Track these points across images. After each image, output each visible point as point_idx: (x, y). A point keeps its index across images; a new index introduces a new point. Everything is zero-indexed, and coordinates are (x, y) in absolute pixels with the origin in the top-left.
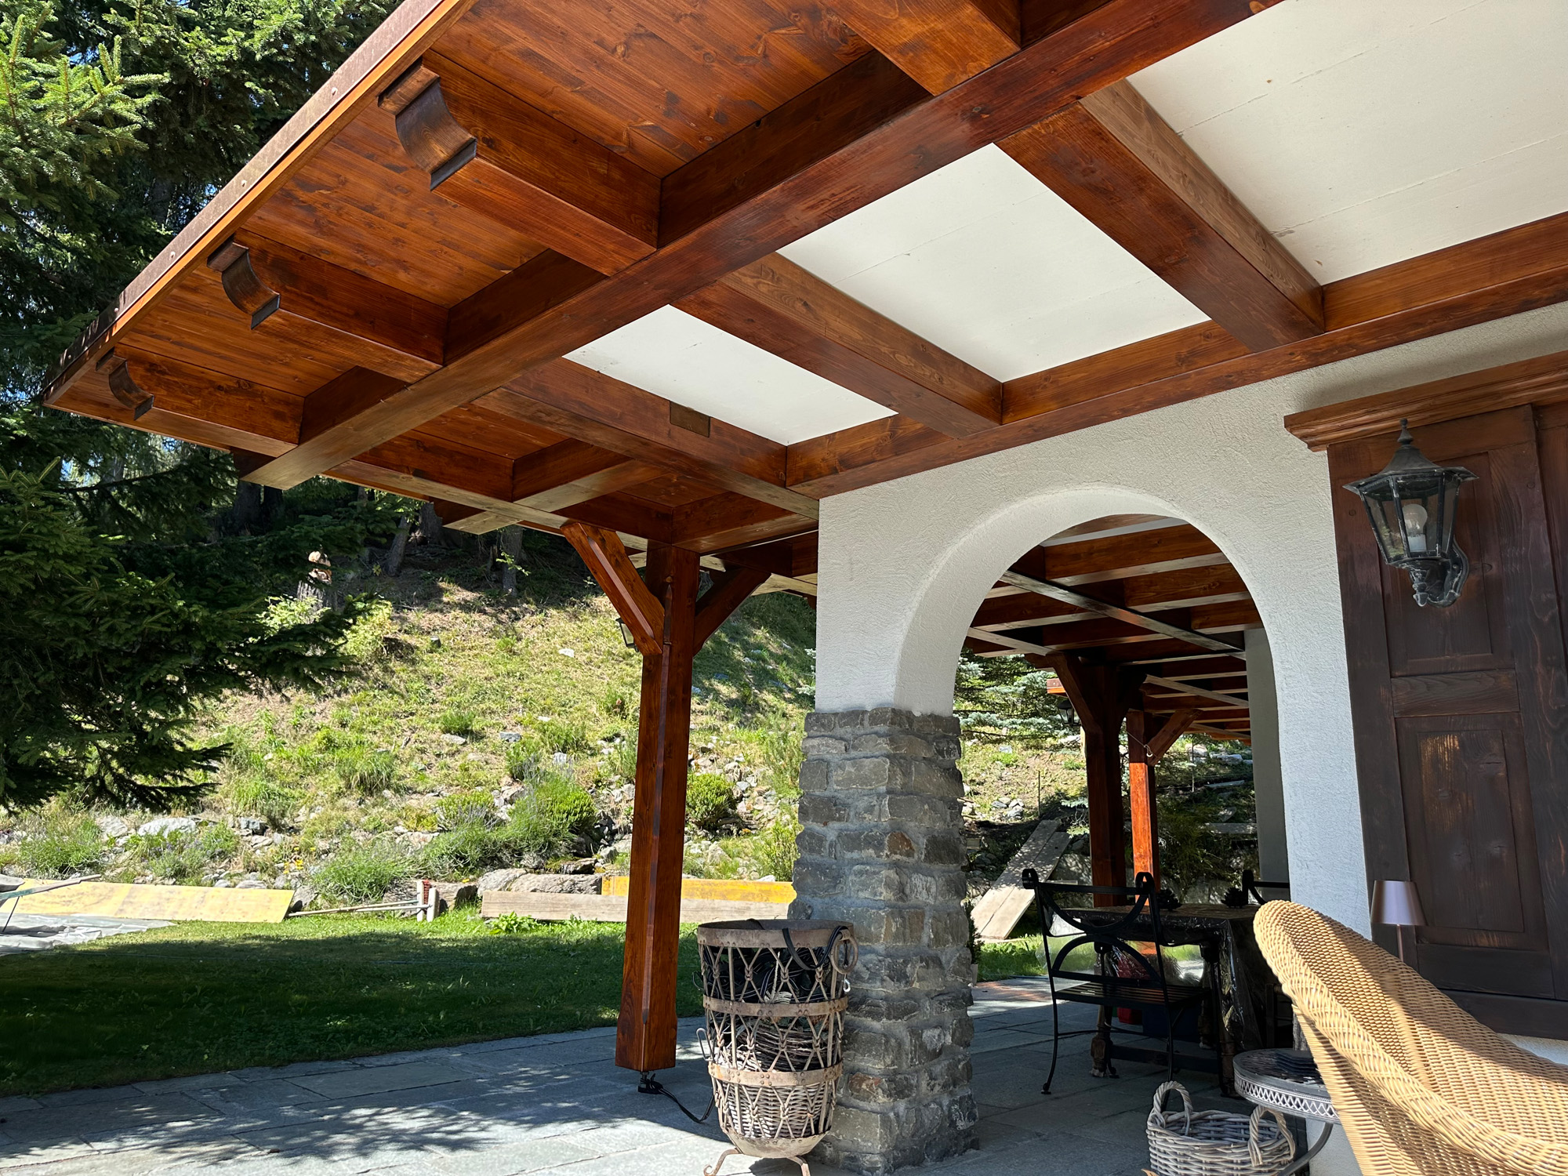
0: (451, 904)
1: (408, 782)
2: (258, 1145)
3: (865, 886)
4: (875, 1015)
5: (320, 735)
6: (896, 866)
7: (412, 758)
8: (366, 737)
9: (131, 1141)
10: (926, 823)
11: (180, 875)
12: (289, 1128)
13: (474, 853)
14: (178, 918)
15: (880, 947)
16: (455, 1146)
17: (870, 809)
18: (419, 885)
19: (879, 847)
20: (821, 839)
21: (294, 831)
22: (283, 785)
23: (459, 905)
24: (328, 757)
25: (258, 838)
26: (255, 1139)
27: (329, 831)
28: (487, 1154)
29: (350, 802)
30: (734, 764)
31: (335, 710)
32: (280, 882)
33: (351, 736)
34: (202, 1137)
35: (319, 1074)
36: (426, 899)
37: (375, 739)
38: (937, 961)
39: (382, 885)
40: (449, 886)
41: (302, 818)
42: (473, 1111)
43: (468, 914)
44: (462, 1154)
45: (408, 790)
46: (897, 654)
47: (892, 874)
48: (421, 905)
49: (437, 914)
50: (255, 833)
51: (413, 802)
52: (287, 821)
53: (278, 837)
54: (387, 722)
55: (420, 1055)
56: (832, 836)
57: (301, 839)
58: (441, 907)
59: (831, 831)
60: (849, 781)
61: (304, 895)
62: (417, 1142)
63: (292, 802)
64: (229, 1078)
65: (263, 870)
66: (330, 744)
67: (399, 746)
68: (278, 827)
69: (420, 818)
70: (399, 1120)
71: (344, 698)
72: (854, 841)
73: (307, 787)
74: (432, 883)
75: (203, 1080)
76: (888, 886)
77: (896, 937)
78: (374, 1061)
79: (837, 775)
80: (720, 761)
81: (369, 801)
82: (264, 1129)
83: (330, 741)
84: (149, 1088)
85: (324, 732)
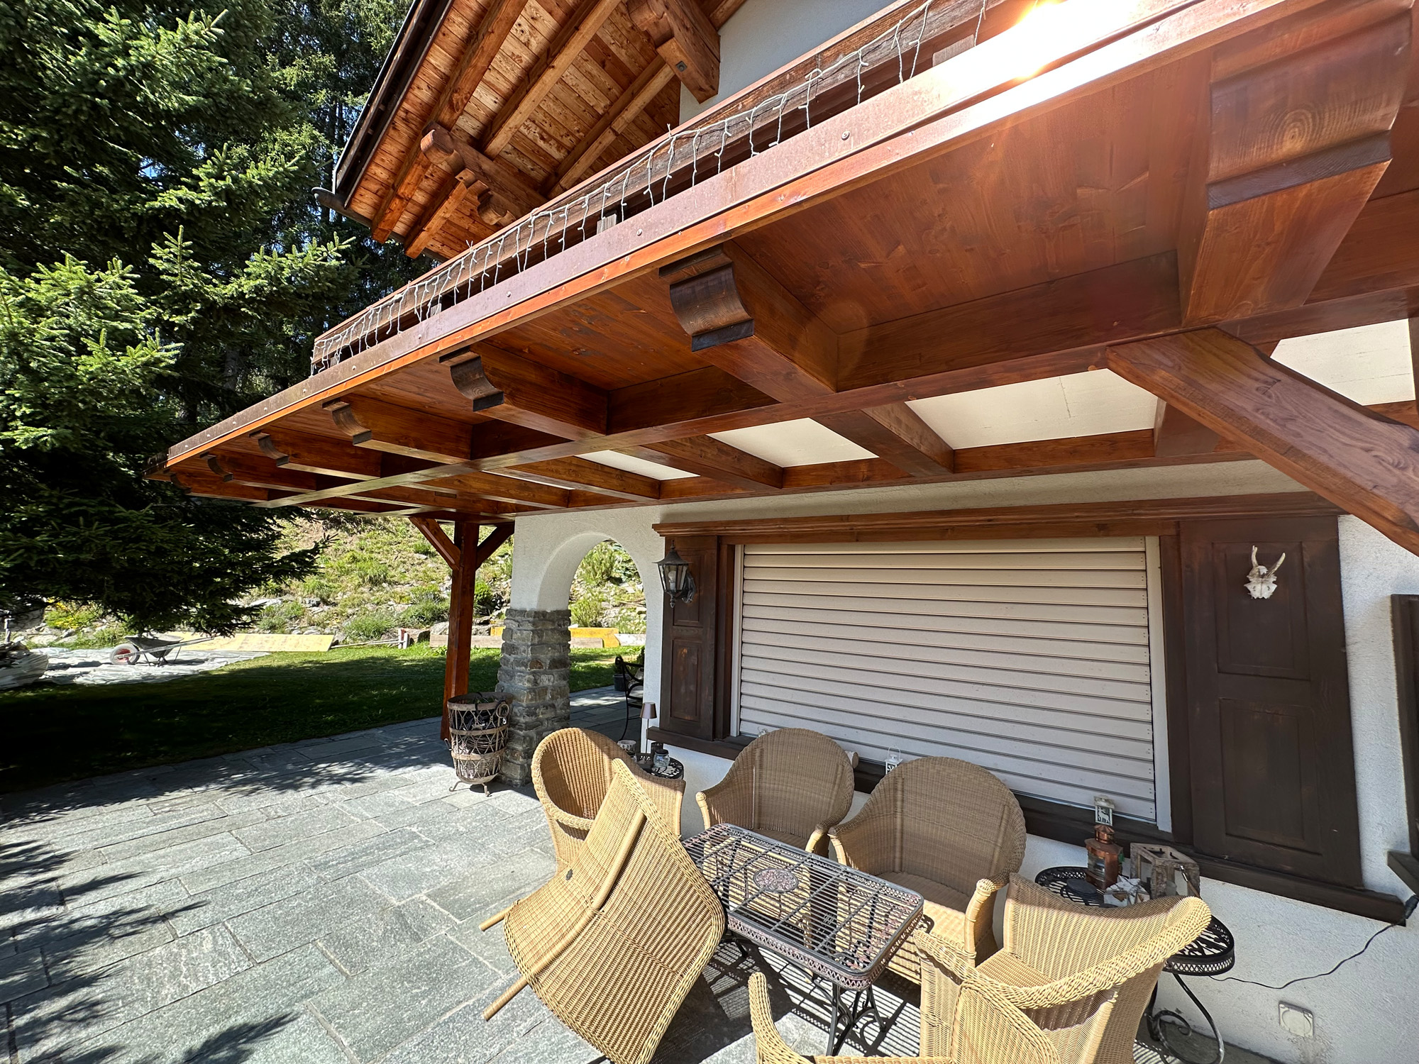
0: (416, 640)
1: (396, 579)
2: (268, 785)
3: (521, 681)
4: (521, 730)
5: (349, 555)
6: (534, 673)
7: (398, 566)
8: (373, 555)
9: (213, 786)
10: (550, 654)
11: (273, 628)
12: (285, 775)
13: (429, 615)
14: (271, 650)
15: (524, 704)
16: (354, 781)
17: (524, 651)
18: (399, 630)
19: (526, 667)
20: (508, 661)
21: (335, 604)
22: (329, 581)
23: (420, 640)
24: (353, 566)
25: (315, 608)
26: (268, 782)
27: (353, 605)
28: (368, 784)
29: (365, 589)
31: (358, 541)
32: (327, 631)
33: (366, 555)
34: (244, 782)
35: (312, 745)
36: (403, 638)
37: (379, 557)
38: (553, 706)
39: (380, 632)
40: (415, 631)
41: (339, 598)
42: (371, 763)
43: (424, 645)
44: (358, 785)
45: (395, 583)
46: (538, 589)
47: (531, 677)
48: (400, 641)
49: (408, 646)
50: (314, 606)
51: (398, 589)
52: (331, 599)
53: (326, 608)
54: (385, 548)
55: (363, 733)
56: (512, 660)
57: (338, 609)
58: (411, 642)
59: (512, 658)
60: (519, 639)
61: (339, 637)
62: (339, 780)
63: (333, 590)
64: (268, 750)
65: (318, 625)
66: (355, 560)
67: (392, 559)
68: (326, 603)
69: (401, 598)
70: (338, 769)
71: (363, 535)
72: (520, 663)
73: (342, 582)
74: (407, 630)
75: (255, 752)
76: (528, 681)
77: (531, 700)
78: (340, 737)
79: (515, 636)
81: (375, 589)
82: (275, 776)
83: (354, 558)
84: (228, 757)
85: (351, 553)
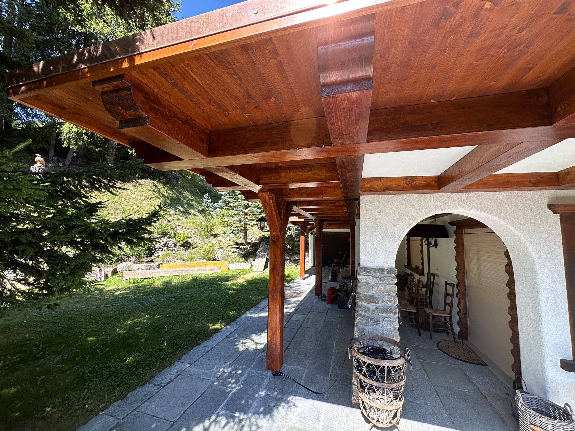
30: (187, 229)
36: (101, 274)
40: (108, 269)
43: (116, 278)
48: (99, 276)
49: (105, 279)
55: (175, 370)
58: (106, 276)
64: (108, 419)
78: (160, 380)
80: (183, 228)
